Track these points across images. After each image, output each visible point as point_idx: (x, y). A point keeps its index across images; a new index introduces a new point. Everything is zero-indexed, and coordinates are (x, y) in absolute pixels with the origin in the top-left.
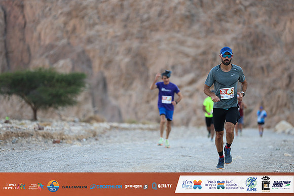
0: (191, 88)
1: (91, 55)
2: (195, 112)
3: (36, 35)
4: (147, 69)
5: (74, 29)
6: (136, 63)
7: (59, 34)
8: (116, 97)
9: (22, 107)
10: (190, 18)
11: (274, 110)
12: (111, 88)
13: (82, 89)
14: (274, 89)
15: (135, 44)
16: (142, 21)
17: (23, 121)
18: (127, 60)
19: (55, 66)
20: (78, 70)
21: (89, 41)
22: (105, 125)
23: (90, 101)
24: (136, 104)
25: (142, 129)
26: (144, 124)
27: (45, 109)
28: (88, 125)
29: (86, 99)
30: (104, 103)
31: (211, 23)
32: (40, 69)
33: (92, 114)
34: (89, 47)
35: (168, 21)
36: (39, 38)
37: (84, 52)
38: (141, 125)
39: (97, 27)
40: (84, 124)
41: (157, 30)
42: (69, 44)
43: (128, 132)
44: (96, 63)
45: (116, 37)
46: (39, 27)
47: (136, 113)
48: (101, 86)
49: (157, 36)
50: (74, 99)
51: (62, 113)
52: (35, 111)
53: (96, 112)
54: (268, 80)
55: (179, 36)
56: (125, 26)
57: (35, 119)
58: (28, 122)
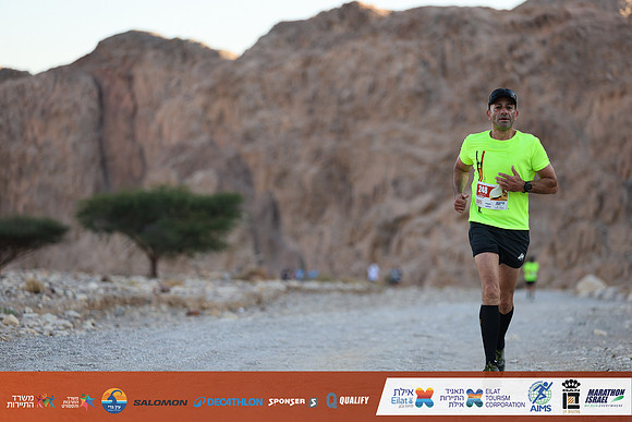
0: (427, 220)
1: (251, 162)
2: (434, 261)
3: (153, 127)
4: (350, 186)
5: (221, 118)
6: (330, 177)
7: (195, 126)
8: (296, 237)
9: (130, 255)
10: (424, 96)
11: (574, 256)
12: (286, 220)
13: (235, 221)
14: (573, 220)
15: (328, 143)
16: (340, 102)
17: (134, 279)
18: (314, 170)
19: (188, 182)
20: (230, 189)
21: (248, 137)
22: (278, 284)
23: (250, 243)
24: (331, 249)
25: (341, 291)
26: (345, 282)
27: (172, 257)
28: (248, 284)
29: (243, 240)
30: (274, 247)
31: (462, 105)
32: (162, 188)
33: (253, 266)
34: (247, 149)
35: (386, 102)
36: (160, 134)
37: (238, 157)
38: (340, 285)
39: (263, 114)
40: (240, 283)
41: (366, 118)
42: (212, 143)
43: (317, 297)
44: (260, 177)
45: (294, 130)
46: (160, 115)
47: (331, 265)
48: (269, 217)
49: (367, 128)
50: (221, 239)
51: (201, 264)
52: (154, 261)
53: (260, 263)
54: (562, 205)
55: (405, 128)
56: (311, 112)
57: (153, 274)
58: (141, 280)
